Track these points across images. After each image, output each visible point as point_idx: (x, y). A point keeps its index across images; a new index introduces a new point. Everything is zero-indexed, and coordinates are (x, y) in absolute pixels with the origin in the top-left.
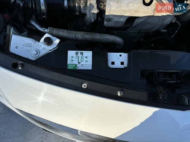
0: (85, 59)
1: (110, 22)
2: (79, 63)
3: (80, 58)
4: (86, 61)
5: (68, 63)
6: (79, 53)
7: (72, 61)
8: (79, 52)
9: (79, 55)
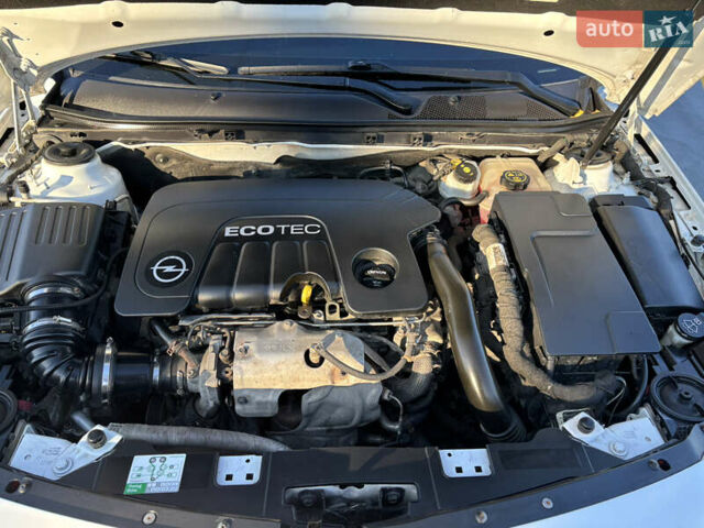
0: (167, 471)
1: (247, 406)
2: (153, 479)
3: (157, 469)
4: (170, 475)
5: (128, 482)
6: (158, 459)
7: (139, 476)
8: (158, 457)
9: (158, 463)
